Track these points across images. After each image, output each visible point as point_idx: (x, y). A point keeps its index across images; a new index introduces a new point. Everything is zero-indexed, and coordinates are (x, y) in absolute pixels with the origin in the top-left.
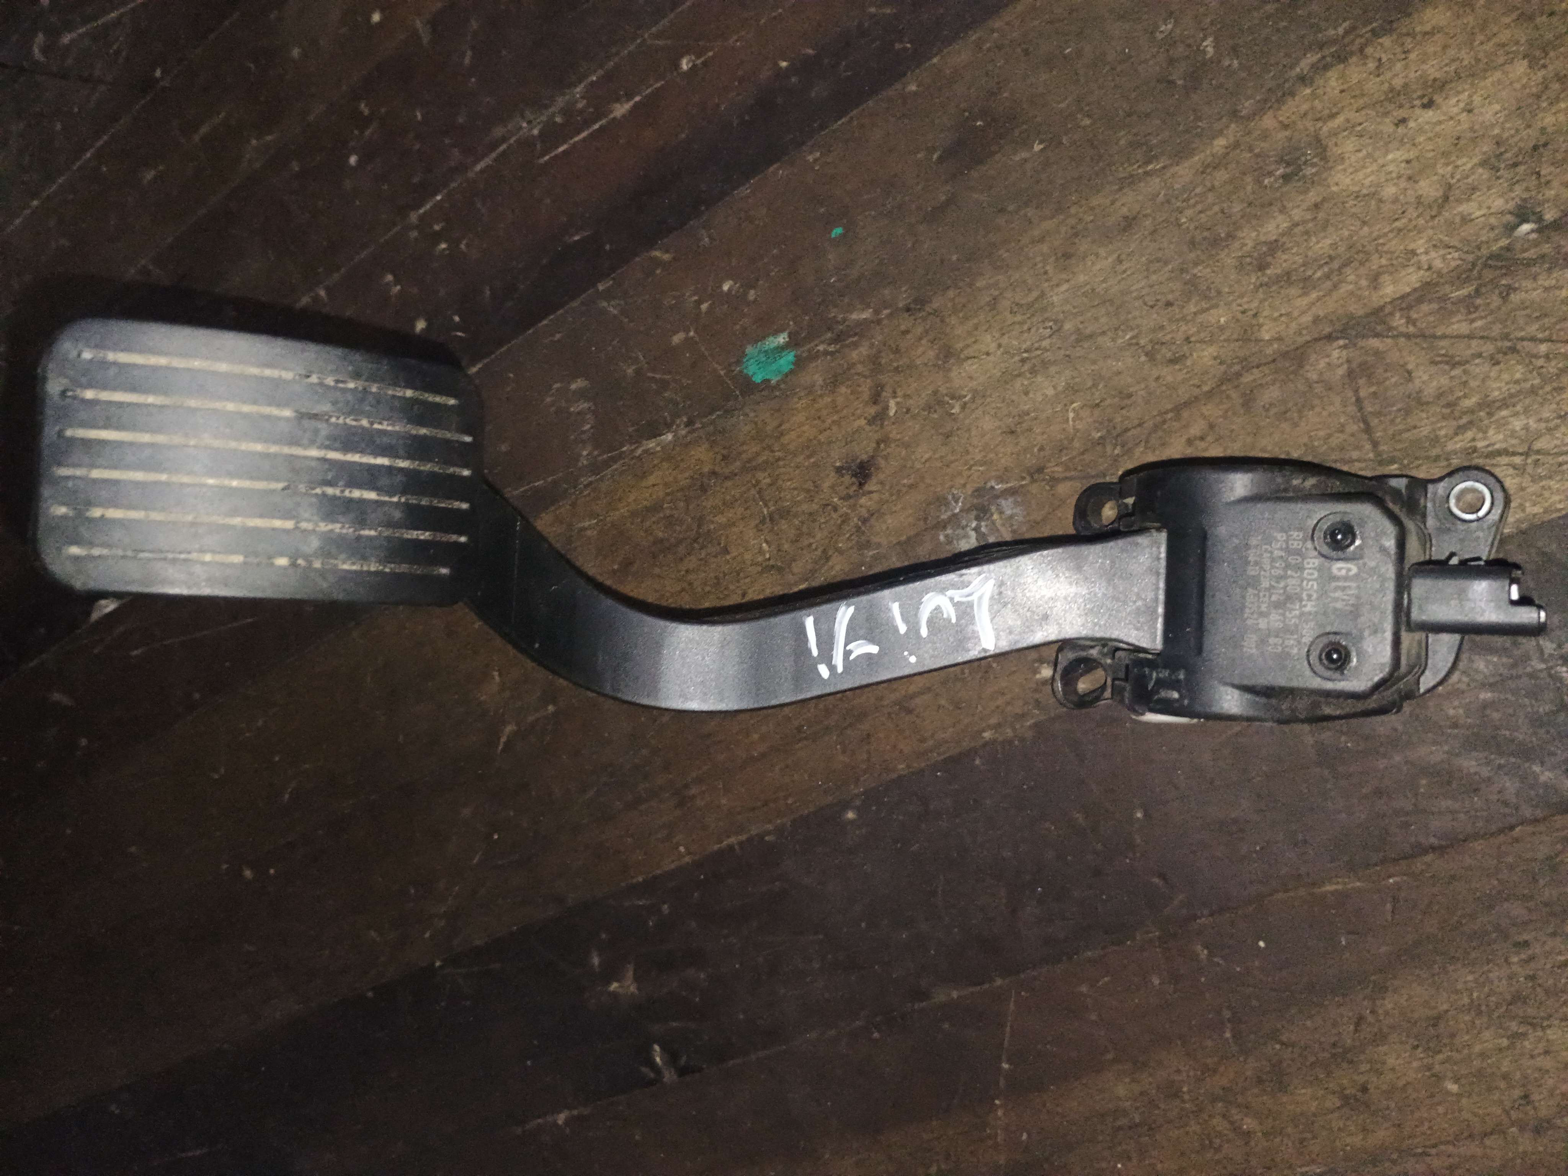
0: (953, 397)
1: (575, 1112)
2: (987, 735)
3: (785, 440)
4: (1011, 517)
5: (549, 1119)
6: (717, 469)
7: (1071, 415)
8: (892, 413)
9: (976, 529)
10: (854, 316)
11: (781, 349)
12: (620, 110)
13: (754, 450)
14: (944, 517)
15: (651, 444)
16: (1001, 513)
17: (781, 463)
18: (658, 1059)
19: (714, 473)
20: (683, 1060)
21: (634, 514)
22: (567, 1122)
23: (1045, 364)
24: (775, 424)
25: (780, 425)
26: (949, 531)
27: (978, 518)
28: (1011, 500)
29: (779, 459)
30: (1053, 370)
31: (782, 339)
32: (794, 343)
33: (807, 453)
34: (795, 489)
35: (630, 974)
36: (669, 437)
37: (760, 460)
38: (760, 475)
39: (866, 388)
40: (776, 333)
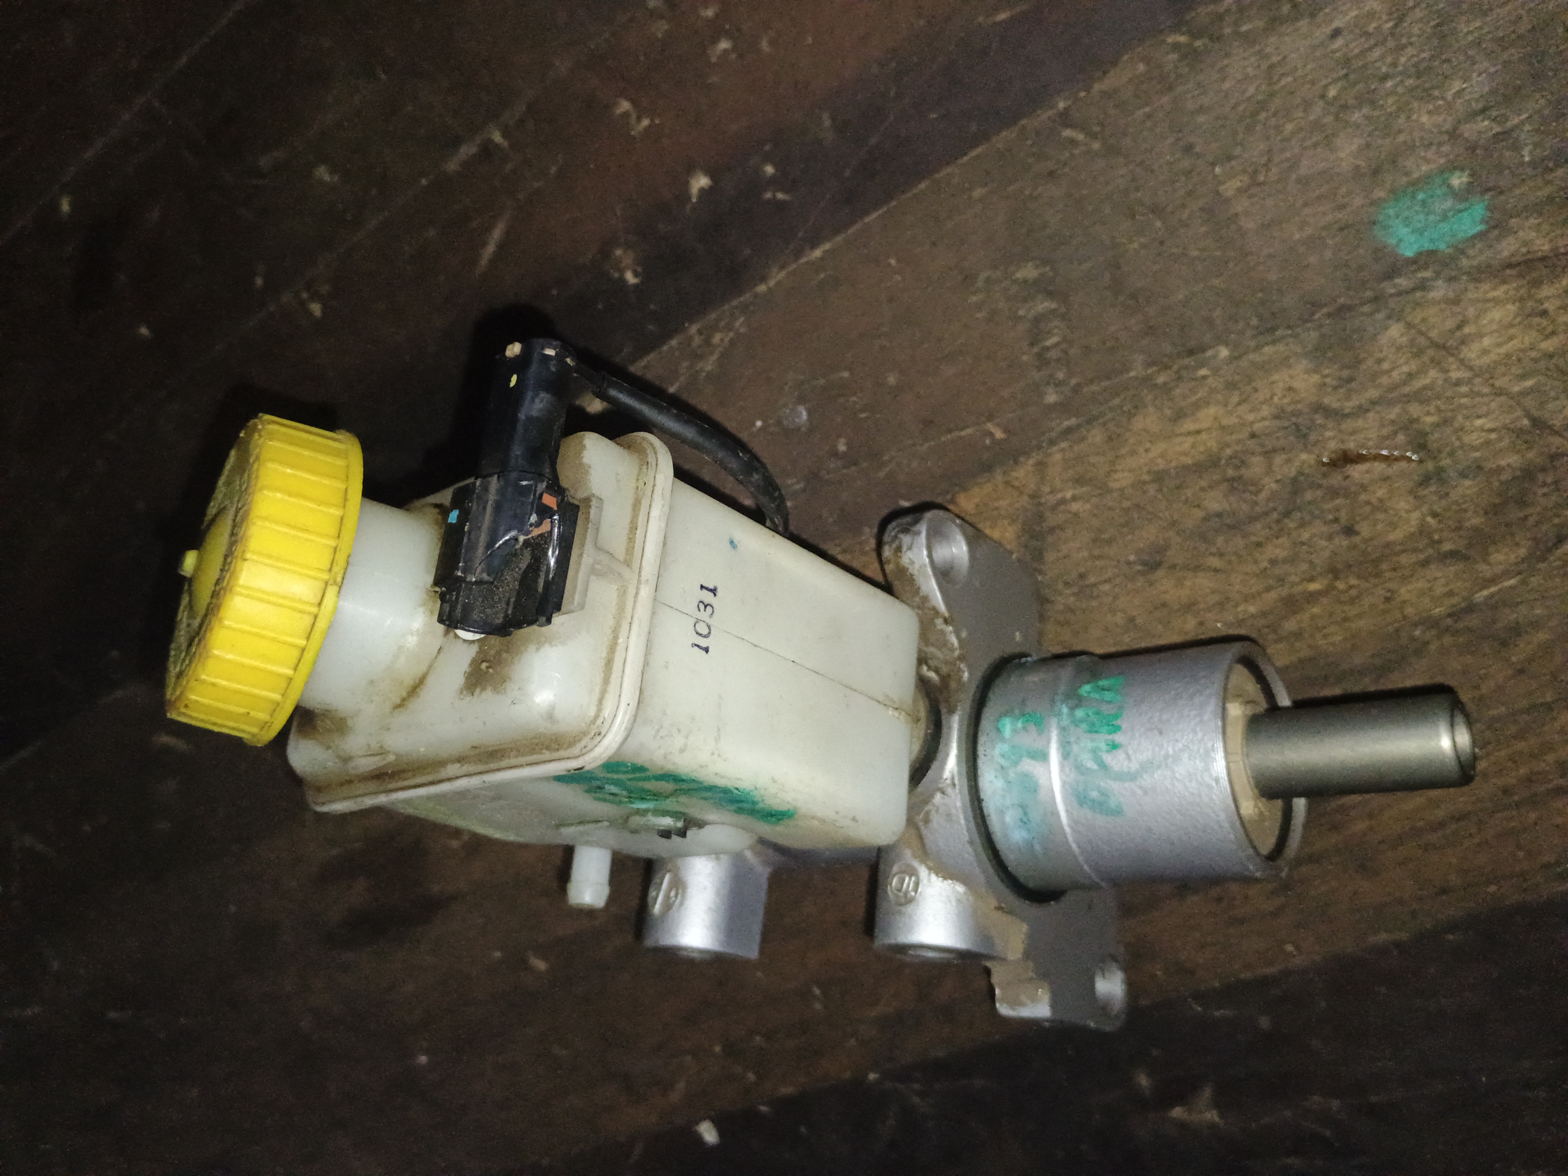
3: (1471, 353)
6: (1326, 401)
13: (1405, 369)
17: (1464, 389)
19: (1319, 408)
21: (1159, 477)
24: (1450, 324)
25: (1459, 327)
29: (1458, 383)
33: (1516, 370)
34: (1491, 431)
37: (1418, 384)
38: (1415, 410)
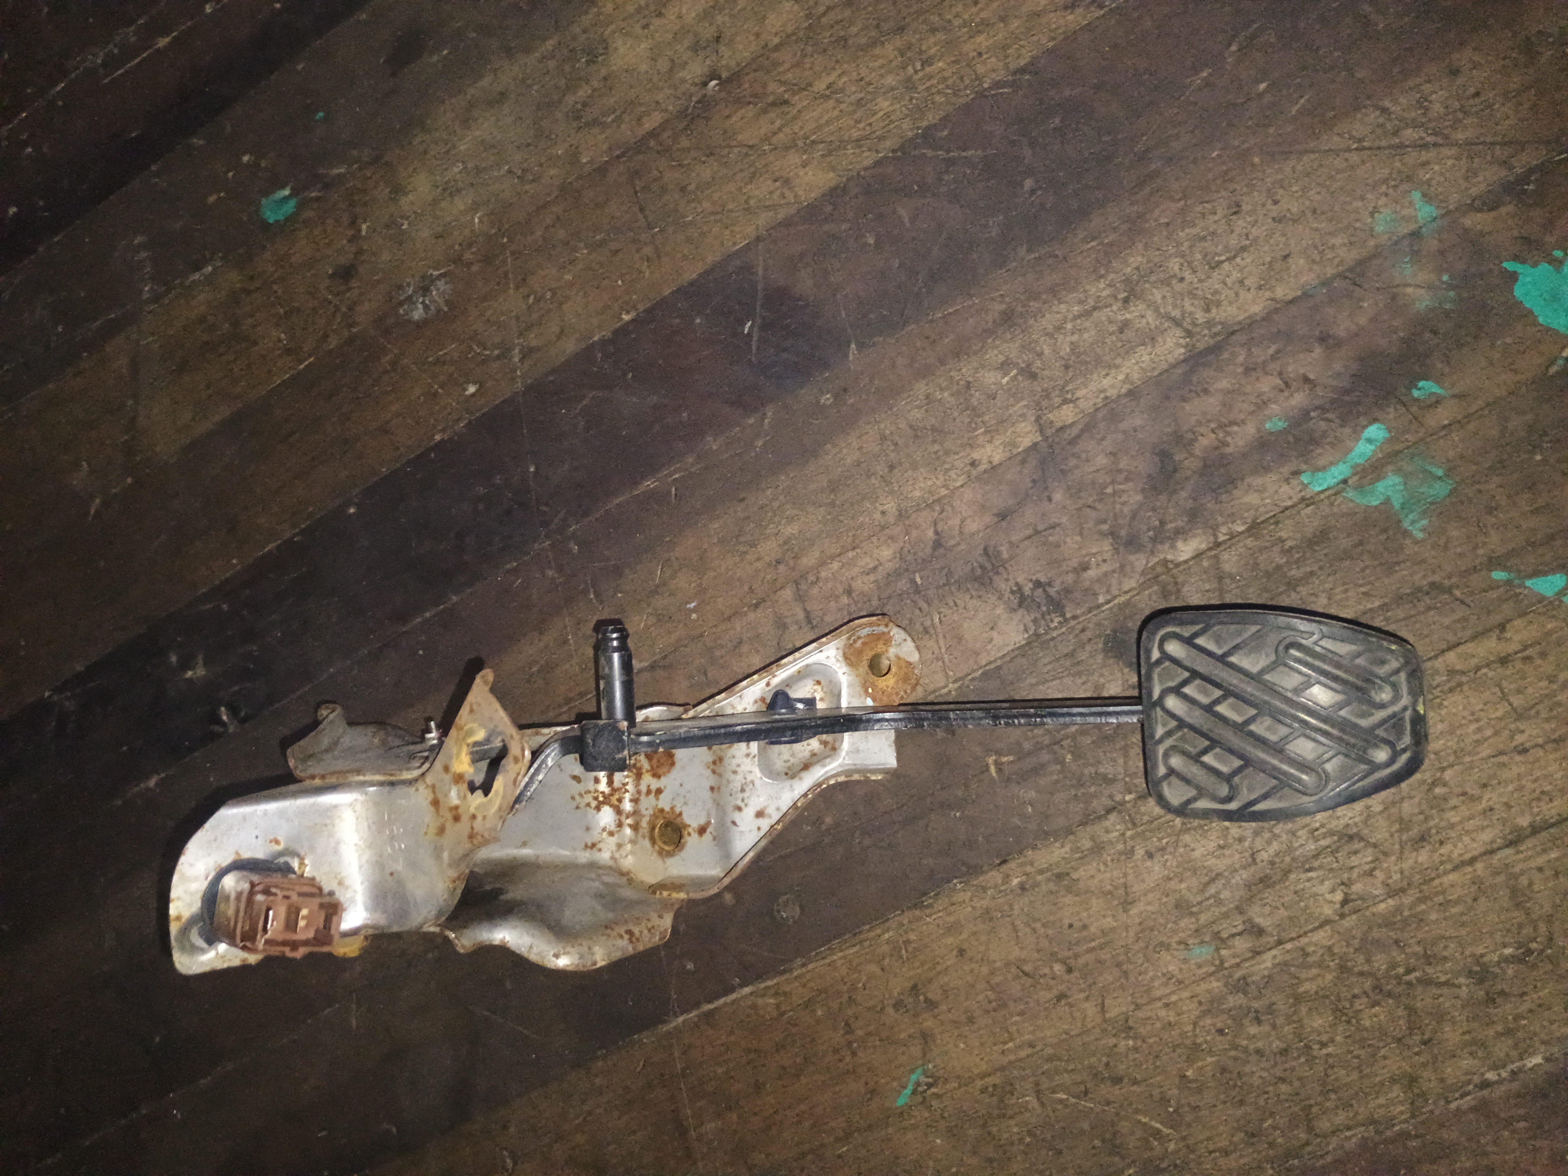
0: (402, 217)
1: (163, 775)
2: (438, 437)
4: (444, 291)
5: (142, 785)
7: (476, 220)
8: (364, 233)
9: (423, 302)
10: (336, 171)
11: (286, 199)
12: (163, 42)
14: (402, 298)
15: (196, 276)
16: (438, 290)
18: (225, 718)
20: (243, 714)
22: (156, 784)
23: (459, 191)
26: (406, 307)
27: (424, 296)
28: (443, 280)
30: (464, 192)
31: (287, 192)
32: (295, 193)
35: (201, 662)
36: (210, 268)
39: (345, 219)
40: (283, 187)
